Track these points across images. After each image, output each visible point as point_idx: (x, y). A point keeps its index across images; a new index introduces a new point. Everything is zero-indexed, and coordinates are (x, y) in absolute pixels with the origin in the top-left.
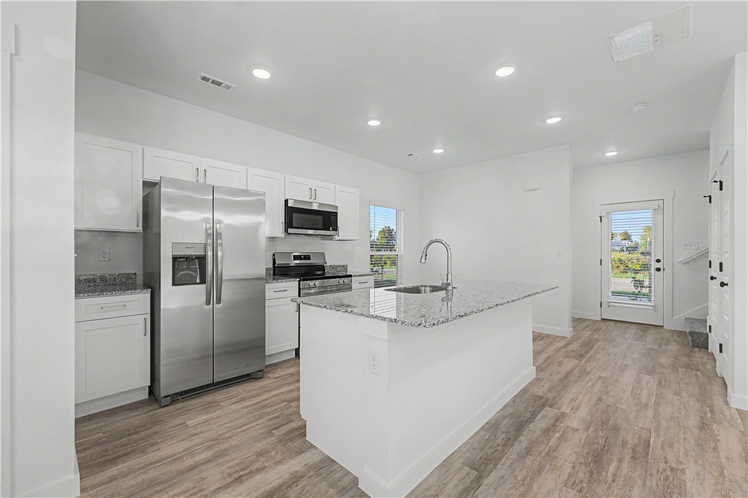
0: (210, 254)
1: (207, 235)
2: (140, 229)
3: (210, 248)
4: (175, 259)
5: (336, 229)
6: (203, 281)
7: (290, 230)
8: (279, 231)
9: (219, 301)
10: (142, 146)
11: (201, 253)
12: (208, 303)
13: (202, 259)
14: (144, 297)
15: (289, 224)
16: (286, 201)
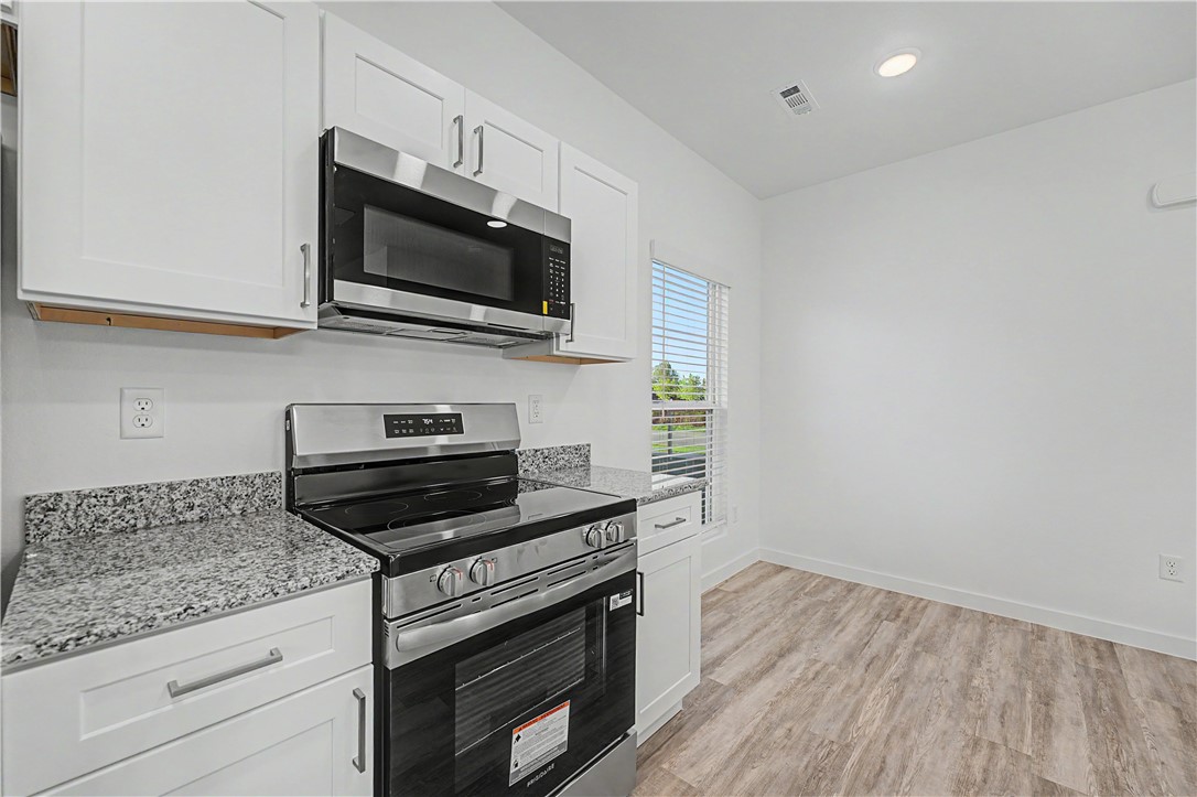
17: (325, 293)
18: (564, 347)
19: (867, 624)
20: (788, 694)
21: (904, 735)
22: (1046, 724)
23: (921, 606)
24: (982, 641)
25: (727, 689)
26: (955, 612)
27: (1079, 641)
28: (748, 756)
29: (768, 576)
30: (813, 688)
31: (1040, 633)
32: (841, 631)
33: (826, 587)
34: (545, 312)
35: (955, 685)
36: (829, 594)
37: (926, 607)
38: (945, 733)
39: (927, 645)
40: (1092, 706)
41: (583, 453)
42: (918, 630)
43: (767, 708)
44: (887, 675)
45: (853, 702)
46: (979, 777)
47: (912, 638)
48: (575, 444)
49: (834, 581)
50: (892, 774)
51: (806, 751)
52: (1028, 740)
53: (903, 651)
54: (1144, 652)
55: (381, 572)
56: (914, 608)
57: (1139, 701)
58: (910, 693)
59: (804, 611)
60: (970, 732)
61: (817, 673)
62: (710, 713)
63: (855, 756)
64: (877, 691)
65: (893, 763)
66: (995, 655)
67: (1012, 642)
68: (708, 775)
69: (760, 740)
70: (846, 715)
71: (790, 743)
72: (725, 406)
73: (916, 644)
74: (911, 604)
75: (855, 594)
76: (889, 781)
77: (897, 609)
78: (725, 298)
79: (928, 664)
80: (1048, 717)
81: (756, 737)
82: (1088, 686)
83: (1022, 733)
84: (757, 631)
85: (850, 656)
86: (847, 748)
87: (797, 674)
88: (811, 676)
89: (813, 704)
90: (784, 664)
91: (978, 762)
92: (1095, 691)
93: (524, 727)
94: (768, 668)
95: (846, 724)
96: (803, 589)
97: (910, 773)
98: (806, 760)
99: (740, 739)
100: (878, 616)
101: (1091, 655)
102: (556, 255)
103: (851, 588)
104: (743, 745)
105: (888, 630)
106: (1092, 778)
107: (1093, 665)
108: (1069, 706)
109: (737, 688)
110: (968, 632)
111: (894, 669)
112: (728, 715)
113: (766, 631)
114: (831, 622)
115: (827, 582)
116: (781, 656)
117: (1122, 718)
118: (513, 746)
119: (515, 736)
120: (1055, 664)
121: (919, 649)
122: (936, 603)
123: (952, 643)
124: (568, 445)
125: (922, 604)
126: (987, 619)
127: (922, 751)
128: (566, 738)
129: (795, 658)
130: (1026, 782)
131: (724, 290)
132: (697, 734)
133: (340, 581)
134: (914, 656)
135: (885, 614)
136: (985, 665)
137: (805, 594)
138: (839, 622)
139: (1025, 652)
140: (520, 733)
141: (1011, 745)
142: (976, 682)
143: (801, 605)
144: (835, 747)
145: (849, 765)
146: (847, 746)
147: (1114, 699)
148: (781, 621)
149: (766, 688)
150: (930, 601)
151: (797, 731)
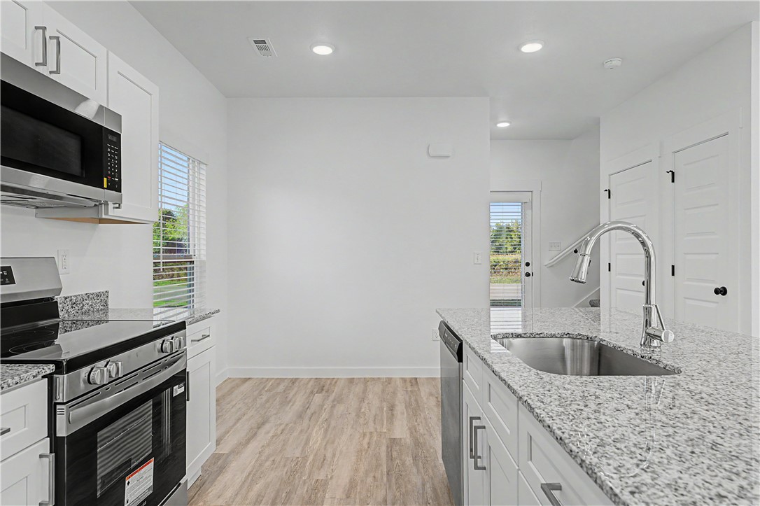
19: (306, 398)
20: (268, 445)
21: (333, 442)
22: (391, 418)
23: (334, 382)
24: (365, 391)
25: (228, 455)
26: (351, 381)
27: (404, 380)
28: (252, 480)
29: (238, 386)
30: (282, 437)
31: (389, 381)
32: (292, 405)
33: (279, 384)
34: (105, 186)
35: (354, 414)
36: (281, 388)
37: (336, 382)
38: (351, 435)
39: (339, 400)
40: (408, 405)
41: (102, 297)
42: (334, 394)
43: (258, 455)
44: (320, 420)
45: (305, 437)
46: (366, 447)
47: (331, 398)
48: (97, 291)
49: (283, 380)
50: (329, 460)
51: (285, 466)
52: (385, 426)
53: (327, 406)
54: (427, 379)
55: (55, 373)
56: (331, 384)
57: (424, 398)
58: (333, 423)
59: (267, 401)
60: (361, 431)
61: (283, 430)
62: (222, 470)
63: (311, 458)
64: (317, 428)
65: (329, 455)
66: (370, 396)
67: (378, 388)
68: (230, 497)
69: (257, 471)
70: (303, 443)
71: (275, 466)
72: (203, 258)
73: (333, 401)
74: (329, 382)
75: (297, 384)
76: (329, 462)
77: (322, 386)
78: (204, 172)
79: (340, 408)
80: (393, 415)
81: (254, 470)
82: (407, 399)
83: (383, 424)
84: (240, 419)
85: (300, 416)
86: (305, 458)
87: (271, 434)
88: (279, 432)
89: (284, 445)
90: (263, 430)
91: (366, 440)
92: (410, 399)
93: (132, 476)
94: (252, 436)
95: (304, 448)
96: (263, 388)
97: (337, 455)
98: (286, 470)
99: (245, 475)
100: (312, 392)
101: (408, 384)
102: (112, 142)
103: (294, 381)
104: (247, 477)
105: (318, 398)
106: (408, 432)
107: (409, 389)
108: (400, 408)
109: (236, 451)
110: (358, 389)
111: (324, 415)
112: (234, 466)
113: (245, 417)
114: (285, 402)
115: (278, 381)
116: (259, 428)
117: (419, 406)
118: (126, 489)
119: (127, 482)
120: (394, 393)
121: (335, 403)
122: (341, 379)
123: (351, 396)
124: (91, 292)
125: (335, 380)
126: (366, 381)
127: (341, 446)
128: (152, 484)
129: (267, 426)
130: (385, 441)
131: (202, 166)
132: (216, 483)
133: (35, 379)
134: (333, 406)
135: (315, 390)
136: (366, 402)
137: (266, 391)
138: (290, 401)
139: (383, 391)
140: (129, 480)
141: (378, 430)
142: (363, 410)
143: (265, 398)
144: (300, 459)
145: (308, 463)
146: (306, 456)
147: (416, 400)
148: (254, 410)
149: (254, 446)
150: (338, 379)
151: (278, 459)
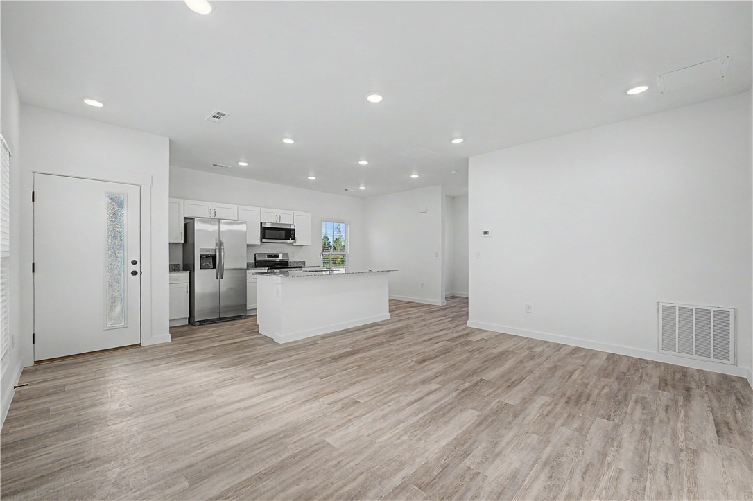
0: (217, 254)
1: (217, 244)
2: (183, 242)
3: (218, 251)
4: (201, 256)
5: (293, 239)
6: (214, 267)
7: (264, 240)
8: (257, 241)
9: (222, 278)
10: (183, 200)
11: (213, 253)
12: (217, 278)
13: (214, 257)
14: (187, 274)
15: (263, 236)
16: (261, 223)
17: (261, 241)
18: (294, 244)
